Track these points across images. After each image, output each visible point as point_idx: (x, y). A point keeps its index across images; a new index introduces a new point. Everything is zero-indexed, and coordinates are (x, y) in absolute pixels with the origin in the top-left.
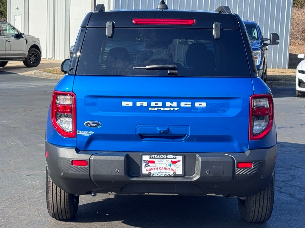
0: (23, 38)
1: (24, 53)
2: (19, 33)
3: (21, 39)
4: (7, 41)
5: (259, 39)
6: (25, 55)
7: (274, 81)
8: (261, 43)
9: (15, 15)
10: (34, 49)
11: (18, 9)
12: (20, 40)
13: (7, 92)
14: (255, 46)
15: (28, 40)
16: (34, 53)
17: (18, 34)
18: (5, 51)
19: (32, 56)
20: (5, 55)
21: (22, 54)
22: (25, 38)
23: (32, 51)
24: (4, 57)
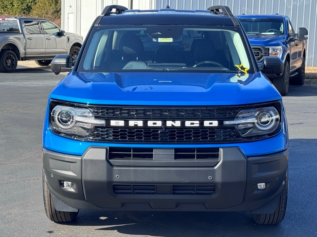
0: (64, 36)
1: (66, 51)
2: (61, 31)
3: (63, 37)
4: (47, 39)
5: (285, 34)
6: (66, 54)
7: (313, 80)
8: (287, 38)
9: (68, 13)
10: (77, 47)
11: (71, 7)
12: (61, 38)
13: (21, 90)
14: (276, 41)
15: (70, 39)
16: (76, 51)
17: (59, 32)
18: (45, 49)
19: (74, 54)
20: (45, 53)
21: (63, 53)
22: (67, 36)
23: (75, 49)
24: (44, 55)
